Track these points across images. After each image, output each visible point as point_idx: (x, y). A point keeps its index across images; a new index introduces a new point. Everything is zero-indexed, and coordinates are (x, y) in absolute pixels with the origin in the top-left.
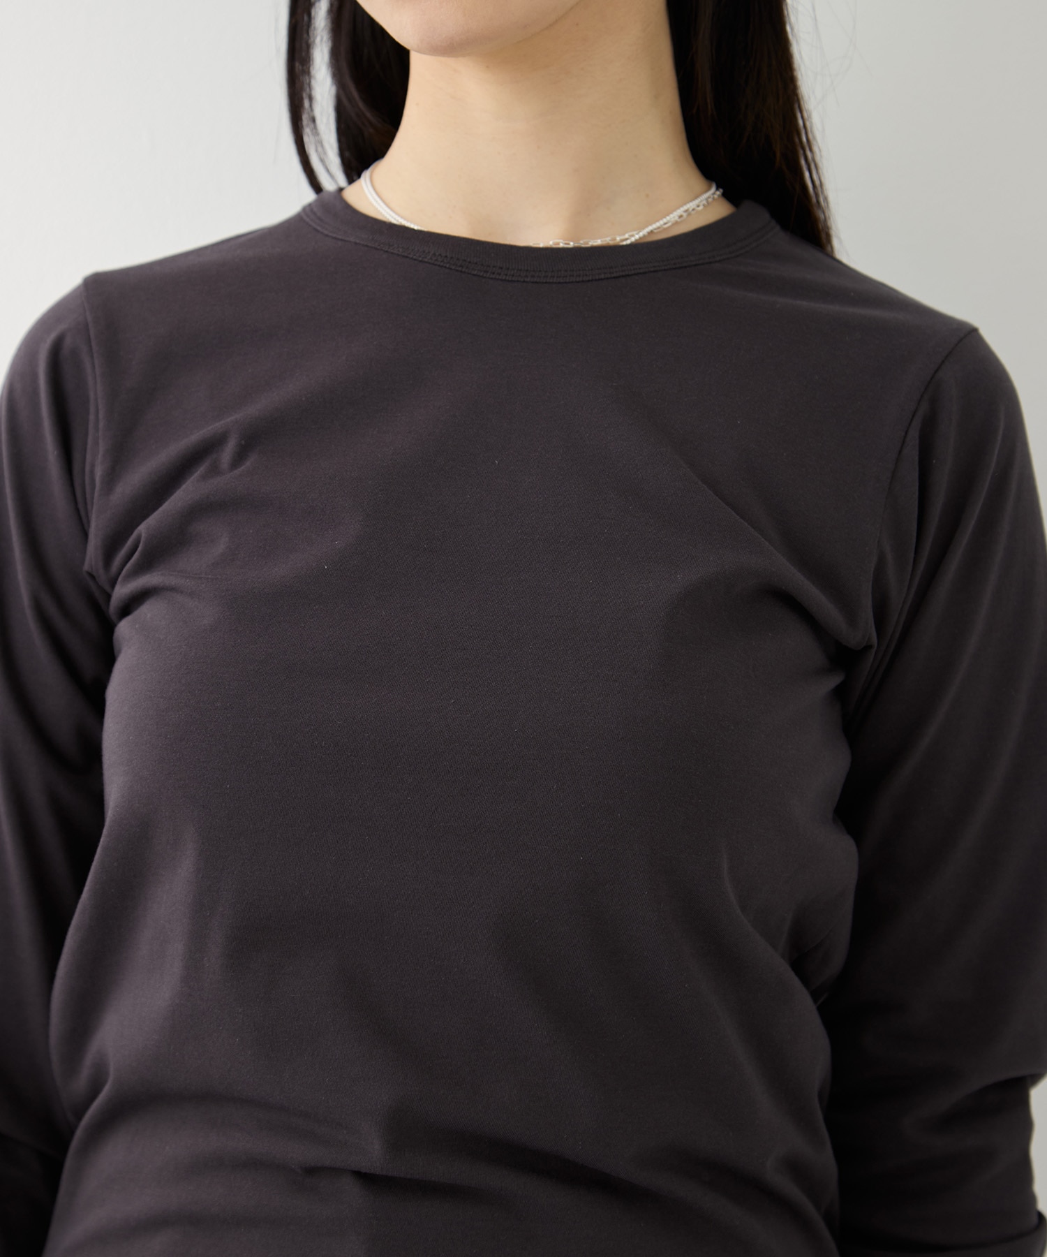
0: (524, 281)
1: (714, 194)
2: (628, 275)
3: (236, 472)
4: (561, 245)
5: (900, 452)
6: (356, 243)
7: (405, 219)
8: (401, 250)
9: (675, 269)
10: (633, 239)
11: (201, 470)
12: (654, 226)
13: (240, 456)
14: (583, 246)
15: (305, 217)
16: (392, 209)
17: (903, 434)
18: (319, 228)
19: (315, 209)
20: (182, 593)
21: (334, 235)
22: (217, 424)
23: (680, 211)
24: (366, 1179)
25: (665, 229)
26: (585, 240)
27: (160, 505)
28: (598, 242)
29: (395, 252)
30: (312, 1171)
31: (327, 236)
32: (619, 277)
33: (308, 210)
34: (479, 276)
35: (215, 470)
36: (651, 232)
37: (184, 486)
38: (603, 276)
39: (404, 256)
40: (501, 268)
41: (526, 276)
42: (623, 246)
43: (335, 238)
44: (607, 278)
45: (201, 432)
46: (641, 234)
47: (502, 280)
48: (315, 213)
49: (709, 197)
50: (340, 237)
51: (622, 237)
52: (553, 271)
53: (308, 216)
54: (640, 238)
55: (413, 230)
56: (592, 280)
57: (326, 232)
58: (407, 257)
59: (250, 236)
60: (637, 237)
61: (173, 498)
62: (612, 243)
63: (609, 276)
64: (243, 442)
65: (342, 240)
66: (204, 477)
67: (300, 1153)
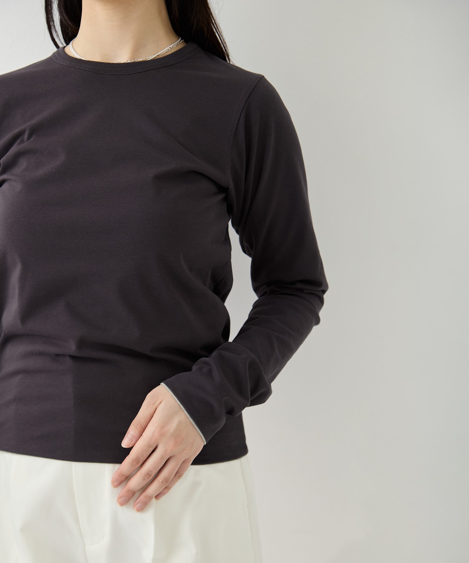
0: (117, 75)
1: (180, 41)
2: (150, 70)
3: (28, 142)
4: (129, 61)
5: (239, 121)
6: (65, 65)
7: (81, 57)
8: (78, 67)
9: (165, 67)
10: (152, 58)
11: (18, 141)
12: (159, 53)
13: (30, 137)
14: (136, 61)
15: (53, 58)
16: (77, 54)
17: (240, 115)
18: (56, 61)
19: (56, 55)
20: (12, 180)
21: (60, 63)
22: (23, 126)
23: (168, 48)
24: (73, 357)
25: (163, 54)
26: (137, 59)
27: (7, 153)
28: (141, 60)
29: (77, 68)
30: (57, 355)
31: (58, 63)
32: (147, 71)
33: (54, 54)
34: (103, 74)
35: (22, 142)
36: (158, 55)
37: (13, 147)
38: (142, 71)
39: (79, 69)
40: (110, 71)
41: (118, 73)
42: (149, 61)
43: (60, 64)
44: (143, 72)
45: (18, 129)
46: (155, 56)
47: (110, 75)
48: (55, 56)
49: (178, 43)
50: (61, 64)
51: (149, 58)
52: (126, 71)
53: (53, 57)
54: (155, 57)
55: (83, 60)
56: (138, 73)
57: (57, 62)
58: (80, 69)
59: (37, 64)
60: (153, 57)
61: (10, 151)
62: (146, 60)
63: (144, 71)
64: (30, 132)
65: (62, 64)
66: (19, 144)
67: (53, 350)
